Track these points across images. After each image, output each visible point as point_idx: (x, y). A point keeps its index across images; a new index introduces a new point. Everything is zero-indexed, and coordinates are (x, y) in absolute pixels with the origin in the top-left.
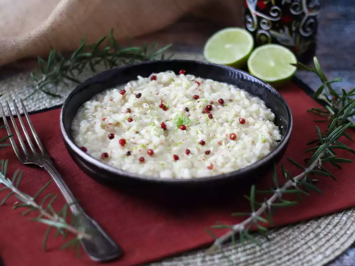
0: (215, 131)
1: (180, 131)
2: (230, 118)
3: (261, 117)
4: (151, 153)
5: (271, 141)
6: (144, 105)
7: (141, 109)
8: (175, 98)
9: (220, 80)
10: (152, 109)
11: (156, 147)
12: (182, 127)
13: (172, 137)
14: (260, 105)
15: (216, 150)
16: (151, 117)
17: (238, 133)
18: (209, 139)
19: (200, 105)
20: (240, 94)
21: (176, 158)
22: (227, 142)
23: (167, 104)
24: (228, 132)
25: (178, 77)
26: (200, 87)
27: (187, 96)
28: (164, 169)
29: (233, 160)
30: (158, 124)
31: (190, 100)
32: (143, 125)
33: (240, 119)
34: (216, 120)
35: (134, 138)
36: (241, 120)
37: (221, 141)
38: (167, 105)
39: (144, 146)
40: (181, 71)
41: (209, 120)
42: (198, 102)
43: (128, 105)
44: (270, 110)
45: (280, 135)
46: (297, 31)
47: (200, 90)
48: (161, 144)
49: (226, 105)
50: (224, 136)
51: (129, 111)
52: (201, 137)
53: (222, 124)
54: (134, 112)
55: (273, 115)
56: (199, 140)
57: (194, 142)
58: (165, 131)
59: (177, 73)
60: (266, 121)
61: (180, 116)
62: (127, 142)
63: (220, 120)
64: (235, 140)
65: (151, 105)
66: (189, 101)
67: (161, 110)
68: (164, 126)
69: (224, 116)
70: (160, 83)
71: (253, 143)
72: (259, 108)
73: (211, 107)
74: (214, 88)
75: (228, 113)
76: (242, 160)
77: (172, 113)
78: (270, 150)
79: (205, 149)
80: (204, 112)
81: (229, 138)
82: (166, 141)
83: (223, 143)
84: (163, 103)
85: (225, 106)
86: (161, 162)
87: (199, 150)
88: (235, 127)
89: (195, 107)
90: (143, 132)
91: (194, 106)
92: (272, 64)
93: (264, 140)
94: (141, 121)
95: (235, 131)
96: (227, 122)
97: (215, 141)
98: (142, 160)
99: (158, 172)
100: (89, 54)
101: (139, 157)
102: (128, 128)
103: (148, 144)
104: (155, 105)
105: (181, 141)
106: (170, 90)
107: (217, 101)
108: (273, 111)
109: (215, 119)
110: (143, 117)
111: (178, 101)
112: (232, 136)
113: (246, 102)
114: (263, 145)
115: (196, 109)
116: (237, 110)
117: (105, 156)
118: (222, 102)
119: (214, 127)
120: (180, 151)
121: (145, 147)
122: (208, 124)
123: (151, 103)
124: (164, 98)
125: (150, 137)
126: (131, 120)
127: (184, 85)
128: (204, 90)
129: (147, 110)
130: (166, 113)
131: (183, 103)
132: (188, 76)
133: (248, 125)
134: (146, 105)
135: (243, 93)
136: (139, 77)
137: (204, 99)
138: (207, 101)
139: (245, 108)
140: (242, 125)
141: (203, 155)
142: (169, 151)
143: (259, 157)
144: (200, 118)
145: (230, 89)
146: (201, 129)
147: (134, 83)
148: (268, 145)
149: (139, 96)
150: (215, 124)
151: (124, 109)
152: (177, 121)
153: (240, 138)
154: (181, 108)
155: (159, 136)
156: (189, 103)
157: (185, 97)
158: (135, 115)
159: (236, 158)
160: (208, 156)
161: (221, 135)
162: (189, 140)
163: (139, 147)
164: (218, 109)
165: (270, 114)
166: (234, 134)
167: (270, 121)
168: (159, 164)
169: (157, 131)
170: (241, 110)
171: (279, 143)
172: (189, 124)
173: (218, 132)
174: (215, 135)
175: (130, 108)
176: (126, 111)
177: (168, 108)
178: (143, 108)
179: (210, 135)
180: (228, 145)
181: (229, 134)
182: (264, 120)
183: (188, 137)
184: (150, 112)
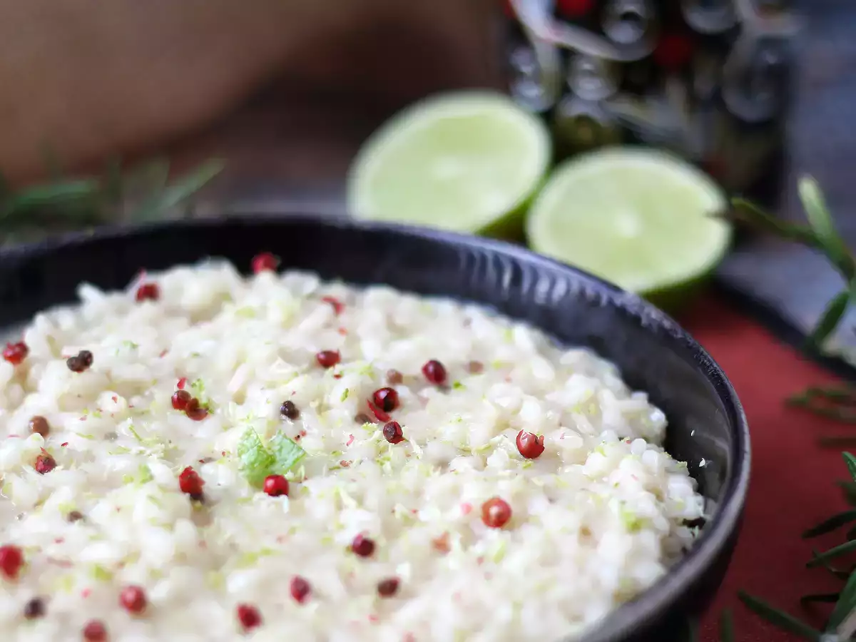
0: (418, 494)
1: (263, 502)
2: (477, 437)
3: (609, 427)
4: (137, 604)
5: (663, 525)
6: (109, 403)
7: (92, 420)
8: (238, 363)
9: (424, 289)
10: (138, 414)
11: (155, 575)
12: (270, 483)
13: (226, 527)
14: (601, 379)
15: (425, 574)
16: (135, 449)
17: (519, 497)
18: (392, 531)
19: (344, 391)
20: (510, 341)
22: (469, 539)
23: (203, 393)
24: (475, 494)
25: (247, 285)
26: (344, 319)
27: (288, 356)
29: (504, 613)
30: (167, 475)
31: (304, 372)
32: (102, 485)
33: (518, 437)
34: (417, 449)
35: (59, 541)
36: (525, 442)
37: (446, 536)
38: (203, 397)
39: (103, 574)
40: (260, 262)
41: (385, 450)
42: (338, 377)
43: (36, 405)
45: (700, 498)
46: (717, 100)
47: (342, 331)
48: (181, 558)
49: (458, 385)
50: (456, 513)
52: (356, 523)
53: (443, 465)
54: (61, 430)
55: (658, 418)
56: (348, 537)
57: (327, 545)
58: (198, 504)
59: (246, 270)
60: (629, 442)
61: (262, 436)
62: (27, 557)
63: (434, 449)
64: (507, 525)
65: (135, 400)
66: (296, 375)
67: (181, 418)
68: (191, 485)
69: (449, 431)
70: (173, 312)
71: (587, 535)
72: (596, 391)
73: (392, 394)
74: (400, 321)
75: (466, 416)
76: (543, 613)
77: (227, 427)
78: (662, 561)
79: (374, 571)
80: (362, 418)
81: (480, 520)
82: (202, 544)
83: (455, 543)
84: (186, 388)
85: (454, 391)
87: (347, 578)
88: (501, 473)
89: (325, 399)
90: (100, 511)
91: (320, 395)
92: (626, 225)
93: (633, 519)
94: (86, 467)
95: (505, 489)
96: (465, 452)
97: (416, 538)
98: (96, 637)
101: (84, 620)
102: (35, 500)
103: (121, 565)
104: (151, 397)
105: (269, 543)
106: (217, 337)
107: (417, 370)
108: (654, 400)
109: (412, 441)
110: (102, 449)
111: (251, 379)
112: (494, 511)
113: (541, 369)
114: (629, 540)
115: (328, 408)
116: (506, 403)
118: (436, 374)
119: (409, 477)
120: (265, 585)
121: (110, 576)
122: (382, 464)
123: (134, 389)
124: (190, 368)
126: (46, 464)
127: (275, 315)
128: (360, 331)
129: (117, 418)
130: (202, 430)
131: (272, 385)
132: (293, 278)
133: (557, 462)
134: (114, 399)
135: (523, 336)
136: (88, 292)
137: (359, 366)
138: (372, 373)
139: (537, 392)
140: (530, 462)
141: (369, 599)
142: (217, 590)
143: (617, 596)
144: (348, 444)
145: (467, 323)
146: (353, 487)
147: (64, 317)
148: (650, 541)
149: (82, 362)
150: (414, 465)
151: (22, 419)
152: (246, 458)
153: (526, 519)
154: (264, 406)
155: (170, 527)
156: (297, 386)
157: (280, 361)
158: (64, 445)
159: (518, 606)
160: (389, 601)
161: (444, 508)
162: (302, 537)
163: (83, 580)
164: (424, 402)
165: (647, 414)
166: (500, 502)
167: (647, 440)
169: (161, 506)
170: (522, 401)
171: (696, 530)
172: (302, 471)
173: (427, 497)
174: (415, 512)
175: (45, 417)
176: (29, 427)
177: (207, 409)
178: (101, 411)
179: (393, 511)
180: (480, 551)
181: (477, 507)
182: (621, 438)
183: (296, 524)
184: (131, 428)
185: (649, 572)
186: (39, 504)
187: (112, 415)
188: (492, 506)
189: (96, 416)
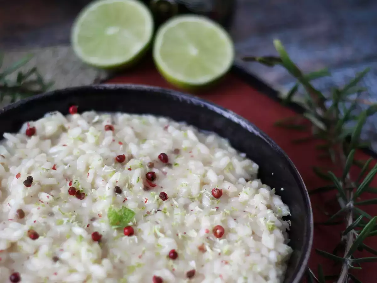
0: (183, 224)
1: (126, 240)
2: (195, 191)
3: (241, 176)
5: (279, 223)
6: (44, 196)
8: (88, 168)
10: (57, 199)
12: (127, 230)
13: (118, 254)
16: (65, 220)
17: (223, 221)
18: (181, 245)
19: (137, 178)
20: (186, 137)
22: (212, 245)
23: (80, 186)
24: (206, 224)
25: (69, 121)
27: (106, 162)
32: (60, 240)
33: (213, 191)
34: (174, 202)
35: (56, 274)
36: (216, 193)
37: (203, 244)
38: (80, 188)
40: (71, 109)
41: (163, 204)
42: (130, 169)
43: (15, 203)
44: (243, 155)
47: (120, 143)
49: (176, 164)
50: (203, 233)
51: (21, 214)
52: (167, 244)
53: (187, 208)
54: (30, 214)
55: (255, 166)
56: (166, 251)
57: (158, 256)
58: (101, 244)
60: (251, 182)
63: (182, 201)
64: (223, 236)
65: (53, 193)
66: (114, 172)
67: (74, 199)
68: (96, 237)
71: (256, 236)
73: (153, 173)
76: (255, 279)
77: (95, 200)
80: (146, 189)
81: (213, 235)
83: (207, 248)
84: (73, 185)
85: (174, 167)
87: (173, 271)
88: (212, 210)
89: (129, 182)
90: (64, 256)
91: (127, 181)
92: (193, 51)
93: (271, 227)
94: (50, 234)
96: (192, 200)
97: (191, 248)
102: (34, 251)
104: (60, 191)
107: (157, 158)
109: (172, 198)
110: (51, 222)
111: (96, 175)
112: (218, 231)
113: (202, 149)
114: (273, 236)
115: (132, 186)
116: (199, 172)
118: (165, 159)
119: (177, 216)
122: (165, 213)
123: (49, 189)
124: (69, 173)
126: (34, 236)
127: (91, 139)
128: (126, 139)
129: (51, 204)
130: (85, 203)
132: (86, 114)
133: (227, 196)
134: (48, 197)
135: (191, 134)
136: (6, 135)
137: (135, 162)
138: (142, 165)
140: (219, 200)
141: (186, 281)
143: (277, 264)
144: (146, 202)
146: (159, 227)
148: (279, 234)
149: (29, 182)
150: (177, 211)
151: (11, 211)
152: (112, 218)
154: (107, 190)
156: (117, 177)
158: (35, 222)
161: (197, 231)
162: (148, 254)
164: (165, 173)
166: (219, 227)
170: (206, 171)
171: (290, 222)
172: (135, 220)
173: (187, 226)
174: (185, 233)
175: (21, 208)
176: (17, 215)
177: (84, 194)
178: (42, 202)
179: (177, 235)
180: (219, 251)
181: (211, 229)
182: (247, 181)
183: (144, 248)
184: (59, 209)
185: (285, 249)
186: (36, 252)
187: (48, 203)
188: (217, 229)
189: (43, 206)
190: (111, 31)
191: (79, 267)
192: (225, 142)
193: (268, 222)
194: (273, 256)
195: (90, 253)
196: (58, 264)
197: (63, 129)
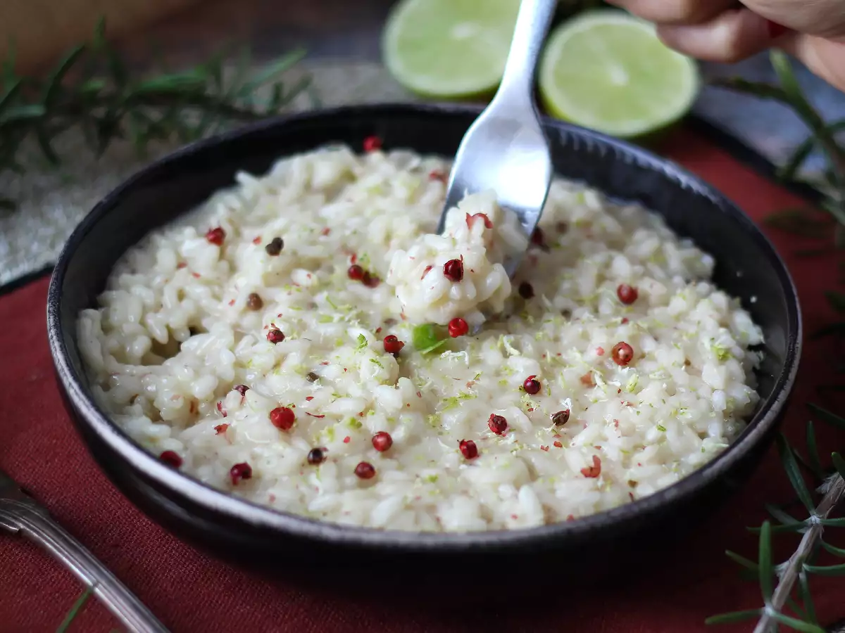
0: (557, 339)
2: (587, 289)
3: (677, 273)
4: (384, 444)
5: (738, 351)
6: (302, 276)
7: (294, 293)
10: (324, 285)
11: (393, 421)
14: (658, 231)
15: (582, 404)
16: (336, 317)
17: (633, 338)
18: (549, 371)
20: (582, 202)
21: (470, 451)
22: (607, 376)
23: (371, 265)
24: (601, 339)
25: (363, 164)
27: (424, 229)
28: (446, 494)
29: (652, 434)
32: (321, 348)
33: (618, 289)
34: (546, 302)
35: (309, 398)
36: (625, 293)
37: (590, 372)
38: (370, 267)
39: (354, 423)
40: (369, 143)
41: (522, 304)
43: (245, 282)
44: (688, 242)
48: (407, 406)
49: (556, 245)
50: (593, 354)
51: (256, 302)
52: (524, 368)
53: (567, 314)
54: (273, 303)
55: (707, 261)
56: (520, 378)
58: (400, 360)
59: (359, 150)
60: (696, 284)
62: (295, 413)
64: (631, 363)
65: (320, 274)
67: (358, 287)
68: (393, 346)
71: (691, 367)
72: (661, 245)
76: (680, 433)
78: (747, 383)
81: (611, 359)
82: (419, 395)
83: (598, 380)
84: (357, 262)
85: (553, 250)
86: (427, 473)
87: (529, 412)
88: (614, 319)
90: (327, 373)
92: (617, 76)
93: (721, 352)
94: (305, 335)
95: (623, 334)
97: (565, 379)
98: (366, 473)
99: (432, 509)
100: (36, 110)
101: (354, 462)
102: (273, 362)
103: (361, 414)
104: (332, 270)
105: (462, 388)
106: (358, 212)
108: (704, 246)
109: (541, 296)
110: (310, 319)
112: (621, 352)
114: (723, 368)
117: (242, 473)
120: (470, 423)
121: (360, 425)
123: (314, 265)
124: (352, 243)
125: (364, 386)
126: (277, 336)
129: (314, 290)
132: (396, 155)
133: (646, 304)
134: (309, 276)
136: (243, 177)
140: (630, 307)
141: (550, 429)
142: (438, 429)
143: (726, 414)
148: (735, 367)
149: (276, 247)
150: (549, 317)
153: (643, 356)
155: (393, 382)
158: (281, 316)
159: (662, 429)
160: (563, 430)
161: (582, 351)
162: (485, 382)
163: (343, 430)
165: (699, 259)
166: (623, 345)
168: (424, 482)
169: (380, 366)
171: (761, 354)
173: (565, 342)
174: (559, 354)
176: (249, 303)
177: (377, 277)
178: (298, 285)
179: (544, 356)
180: (618, 384)
181: (608, 350)
182: (688, 282)
183: (478, 372)
184: (327, 299)
185: (743, 394)
186: (277, 365)
187: (308, 288)
188: (619, 350)
189: (298, 290)
190: (462, 32)
191: (355, 390)
192: (656, 220)
193: (717, 343)
194: (719, 400)
195: (377, 367)
196: (315, 386)
197: (349, 177)
